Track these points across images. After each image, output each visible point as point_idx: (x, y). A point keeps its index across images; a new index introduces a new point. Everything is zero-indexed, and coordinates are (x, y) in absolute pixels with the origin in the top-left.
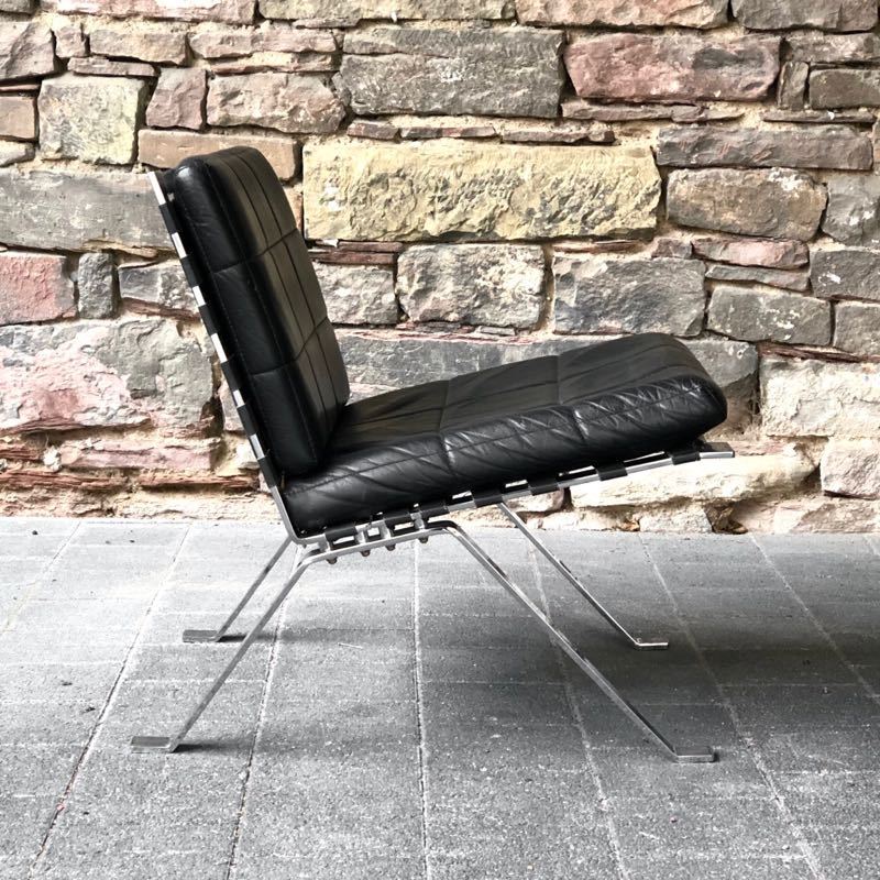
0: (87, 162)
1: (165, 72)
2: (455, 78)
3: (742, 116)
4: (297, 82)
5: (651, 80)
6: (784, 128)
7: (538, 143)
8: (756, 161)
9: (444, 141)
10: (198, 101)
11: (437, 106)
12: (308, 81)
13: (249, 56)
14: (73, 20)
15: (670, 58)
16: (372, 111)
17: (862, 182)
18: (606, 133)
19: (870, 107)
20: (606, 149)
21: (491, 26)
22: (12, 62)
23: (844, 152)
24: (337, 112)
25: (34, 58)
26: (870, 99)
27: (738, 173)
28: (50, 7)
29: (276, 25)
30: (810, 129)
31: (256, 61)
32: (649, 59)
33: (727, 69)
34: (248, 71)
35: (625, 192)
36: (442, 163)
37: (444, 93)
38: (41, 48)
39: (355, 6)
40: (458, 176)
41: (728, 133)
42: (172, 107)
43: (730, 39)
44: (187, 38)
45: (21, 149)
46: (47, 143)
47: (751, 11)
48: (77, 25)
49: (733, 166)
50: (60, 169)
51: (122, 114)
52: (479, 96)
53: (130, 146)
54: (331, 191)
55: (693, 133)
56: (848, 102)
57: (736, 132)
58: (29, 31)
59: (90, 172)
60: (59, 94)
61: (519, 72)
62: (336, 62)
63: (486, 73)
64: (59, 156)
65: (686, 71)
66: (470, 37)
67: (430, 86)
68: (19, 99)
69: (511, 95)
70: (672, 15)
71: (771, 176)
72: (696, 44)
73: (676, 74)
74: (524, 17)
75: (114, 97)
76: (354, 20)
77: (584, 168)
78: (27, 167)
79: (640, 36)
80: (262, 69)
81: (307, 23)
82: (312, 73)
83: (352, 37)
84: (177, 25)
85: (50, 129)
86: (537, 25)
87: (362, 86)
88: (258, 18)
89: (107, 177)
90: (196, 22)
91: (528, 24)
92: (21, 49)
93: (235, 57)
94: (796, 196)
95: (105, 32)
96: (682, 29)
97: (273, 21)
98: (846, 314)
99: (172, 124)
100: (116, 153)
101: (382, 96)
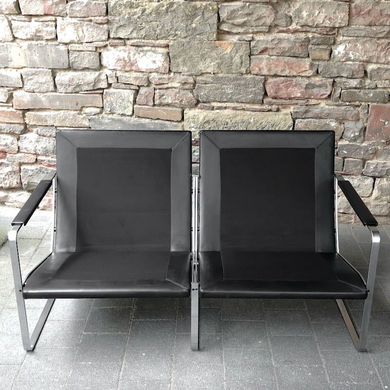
0: (119, 114)
1: (141, 88)
2: (231, 91)
3: (319, 103)
4: (182, 92)
5: (292, 92)
6: (332, 107)
7: (256, 111)
8: (323, 117)
9: (227, 110)
10: (152, 97)
11: (225, 100)
12: (185, 92)
13: (168, 83)
14: (113, 72)
15: (298, 86)
16: (205, 101)
17: (356, 124)
18: (277, 109)
19: (360, 101)
20: (276, 113)
21: (243, 75)
22: (95, 84)
23: (350, 115)
24: (195, 102)
25: (101, 83)
26: (360, 99)
27: (317, 120)
28: (105, 67)
29: (175, 74)
30: (340, 107)
31: (170, 85)
32: (291, 86)
33: (315, 89)
34: (167, 88)
35: (282, 126)
36: (226, 117)
37: (227, 96)
38: (103, 80)
39: (200, 69)
40: (231, 121)
41: (315, 108)
42: (144, 99)
43: (317, 80)
44: (148, 78)
45: (98, 110)
46: (106, 109)
47: (324, 72)
48: (114, 73)
49: (316, 118)
50: (110, 116)
51: (129, 101)
52: (238, 97)
53: (132, 110)
54: (192, 125)
55: (304, 108)
56: (352, 100)
57: (317, 108)
58: (100, 75)
59: (120, 117)
60: (109, 94)
61: (250, 90)
62: (194, 85)
63: (240, 90)
64: (110, 112)
65: (303, 90)
66: (236, 79)
67: (223, 94)
68: (97, 95)
69: (248, 97)
70: (299, 73)
71: (328, 121)
72: (307, 81)
73: (300, 91)
74: (252, 72)
75: (126, 96)
76: (200, 73)
77: (269, 119)
78: (101, 116)
79: (289, 79)
80: (171, 88)
81: (185, 74)
82: (187, 89)
83: (199, 78)
84: (145, 73)
85: (107, 104)
86: (256, 75)
87: (202, 94)
88: (170, 71)
89: (125, 119)
90: (150, 72)
91: (254, 74)
92: (97, 80)
93: (163, 84)
94: (335, 128)
95: (123, 76)
96: (302, 77)
97: (174, 73)
98: (348, 162)
99: (144, 104)
100: (127, 112)
101: (208, 97)
